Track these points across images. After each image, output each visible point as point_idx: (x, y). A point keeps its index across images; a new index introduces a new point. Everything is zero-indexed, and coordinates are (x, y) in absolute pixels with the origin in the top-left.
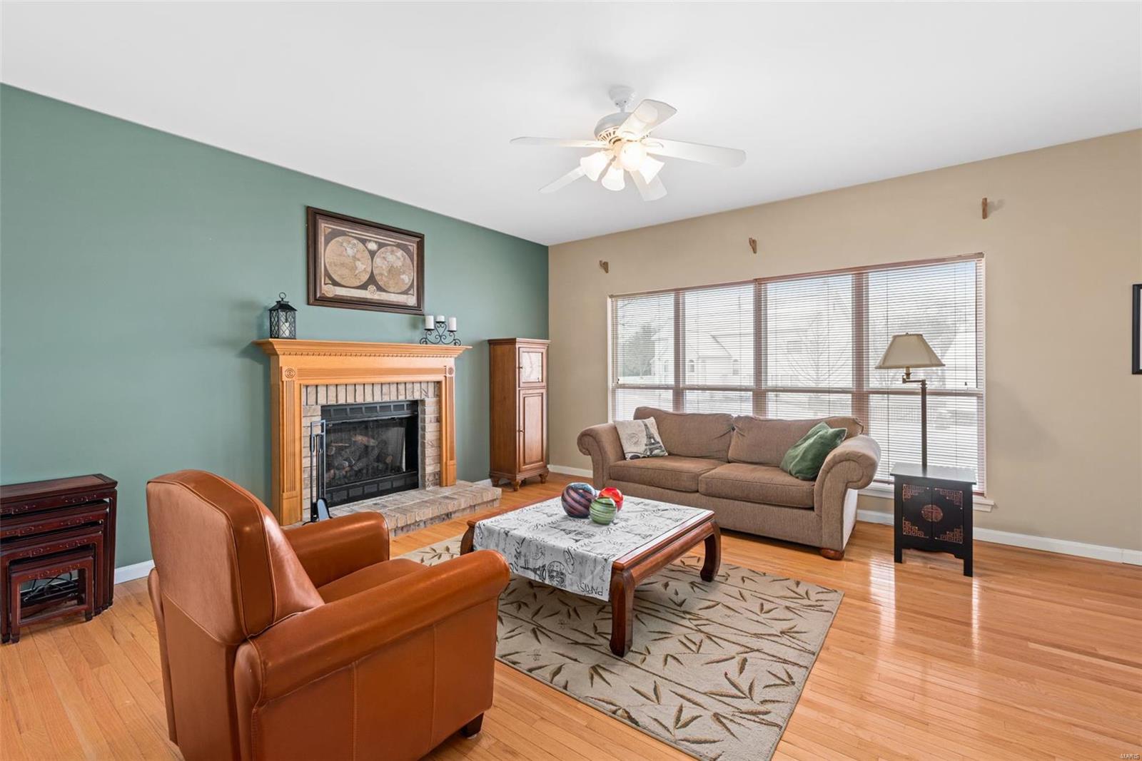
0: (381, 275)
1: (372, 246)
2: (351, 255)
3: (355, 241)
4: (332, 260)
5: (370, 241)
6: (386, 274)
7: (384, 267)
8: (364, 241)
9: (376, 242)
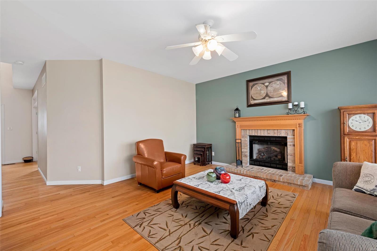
0: (271, 92)
1: (267, 84)
2: (259, 90)
3: (261, 85)
4: (253, 93)
5: (266, 82)
6: (272, 92)
7: (271, 89)
8: (263, 84)
9: (268, 82)
